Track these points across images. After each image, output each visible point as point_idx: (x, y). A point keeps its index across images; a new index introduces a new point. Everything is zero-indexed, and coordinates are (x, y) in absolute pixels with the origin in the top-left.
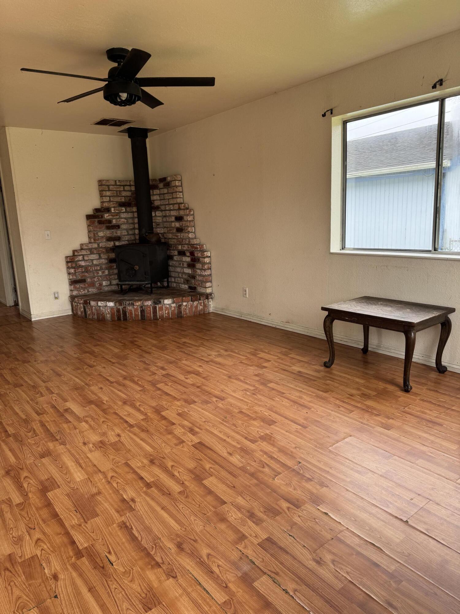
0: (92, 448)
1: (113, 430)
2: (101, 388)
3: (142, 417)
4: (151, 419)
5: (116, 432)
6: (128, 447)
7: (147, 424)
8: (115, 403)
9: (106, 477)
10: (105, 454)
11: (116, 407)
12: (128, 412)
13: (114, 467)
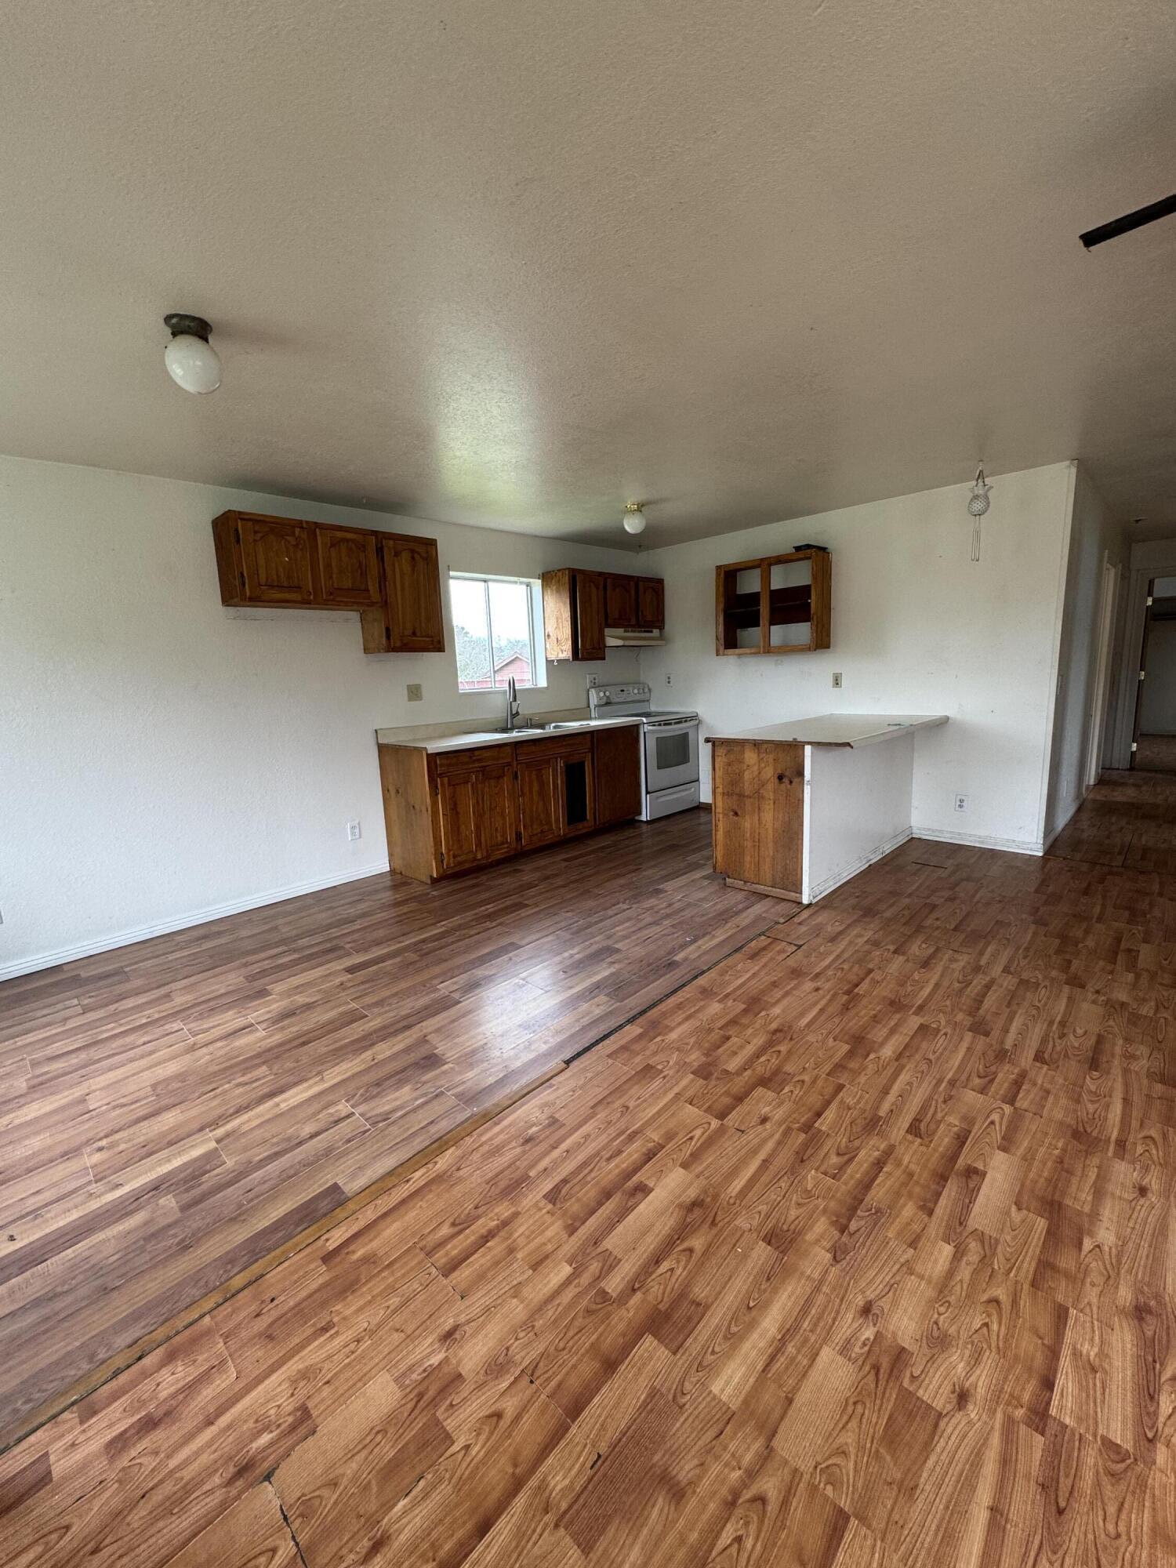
0: (860, 1344)
1: (976, 1360)
2: (1143, 1191)
3: (1120, 1432)
4: (1142, 1484)
5: (973, 1379)
6: (925, 1475)
7: (1098, 1484)
8: (1111, 1280)
9: (752, 1474)
10: (853, 1404)
11: (1092, 1295)
12: (1103, 1355)
13: (806, 1477)
